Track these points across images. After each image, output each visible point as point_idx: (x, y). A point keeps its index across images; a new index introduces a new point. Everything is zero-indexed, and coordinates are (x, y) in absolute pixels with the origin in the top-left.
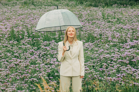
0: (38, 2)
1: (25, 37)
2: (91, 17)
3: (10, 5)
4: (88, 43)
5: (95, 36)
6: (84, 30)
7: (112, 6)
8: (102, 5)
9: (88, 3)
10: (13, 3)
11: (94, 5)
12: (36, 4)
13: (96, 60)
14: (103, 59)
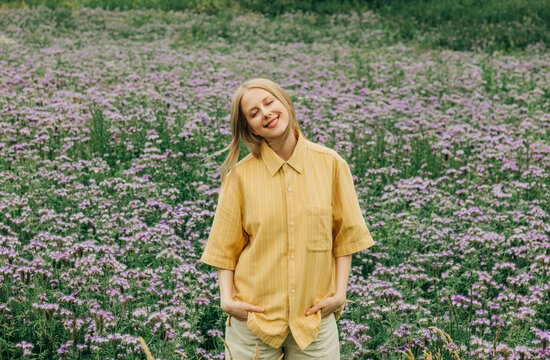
0: (242, 29)
1: (149, 147)
2: (436, 83)
3: (137, 37)
4: (414, 181)
5: (444, 152)
7: (523, 50)
8: (487, 44)
9: (436, 37)
10: (153, 31)
11: (456, 44)
12: (235, 34)
13: (439, 255)
14: (469, 251)
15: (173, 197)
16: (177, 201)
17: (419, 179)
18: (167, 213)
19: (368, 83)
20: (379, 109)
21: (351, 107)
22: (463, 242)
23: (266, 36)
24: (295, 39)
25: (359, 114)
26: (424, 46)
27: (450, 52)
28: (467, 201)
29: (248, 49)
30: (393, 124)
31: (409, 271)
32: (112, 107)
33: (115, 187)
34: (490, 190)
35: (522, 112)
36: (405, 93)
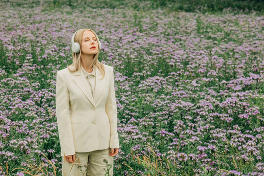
1: (27, 62)
3: (25, 6)
4: (156, 78)
5: (171, 63)
6: (154, 52)
7: (221, 11)
8: (203, 9)
9: (177, 5)
10: (33, 3)
11: (187, 8)
12: (75, 4)
13: (161, 113)
14: (176, 111)
15: (37, 87)
16: (39, 89)
17: (158, 77)
18: (33, 95)
19: (139, 29)
20: (143, 42)
21: (129, 42)
22: (173, 106)
23: (91, 5)
24: (106, 7)
25: (132, 45)
26: (171, 10)
27: (184, 13)
28: (179, 88)
29: (82, 12)
30: (149, 50)
31: (145, 121)
32: (9, 43)
33: (8, 82)
34: (190, 82)
35: (214, 44)
36: (158, 34)
